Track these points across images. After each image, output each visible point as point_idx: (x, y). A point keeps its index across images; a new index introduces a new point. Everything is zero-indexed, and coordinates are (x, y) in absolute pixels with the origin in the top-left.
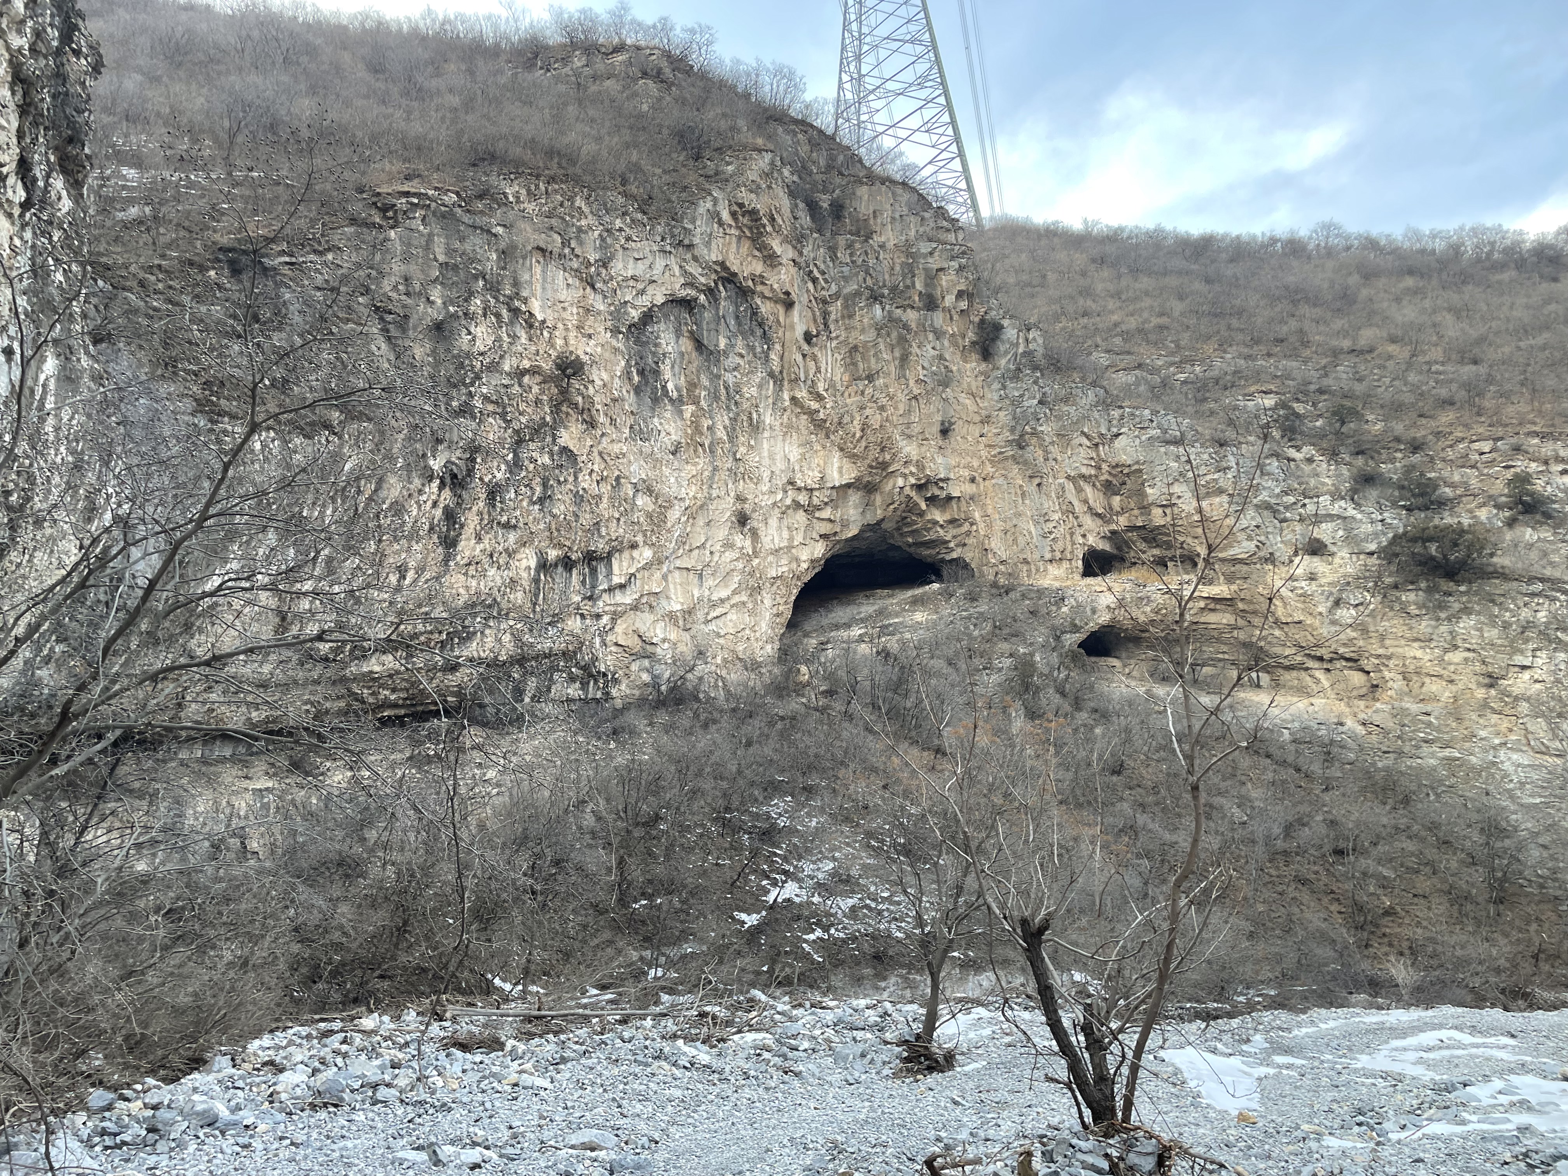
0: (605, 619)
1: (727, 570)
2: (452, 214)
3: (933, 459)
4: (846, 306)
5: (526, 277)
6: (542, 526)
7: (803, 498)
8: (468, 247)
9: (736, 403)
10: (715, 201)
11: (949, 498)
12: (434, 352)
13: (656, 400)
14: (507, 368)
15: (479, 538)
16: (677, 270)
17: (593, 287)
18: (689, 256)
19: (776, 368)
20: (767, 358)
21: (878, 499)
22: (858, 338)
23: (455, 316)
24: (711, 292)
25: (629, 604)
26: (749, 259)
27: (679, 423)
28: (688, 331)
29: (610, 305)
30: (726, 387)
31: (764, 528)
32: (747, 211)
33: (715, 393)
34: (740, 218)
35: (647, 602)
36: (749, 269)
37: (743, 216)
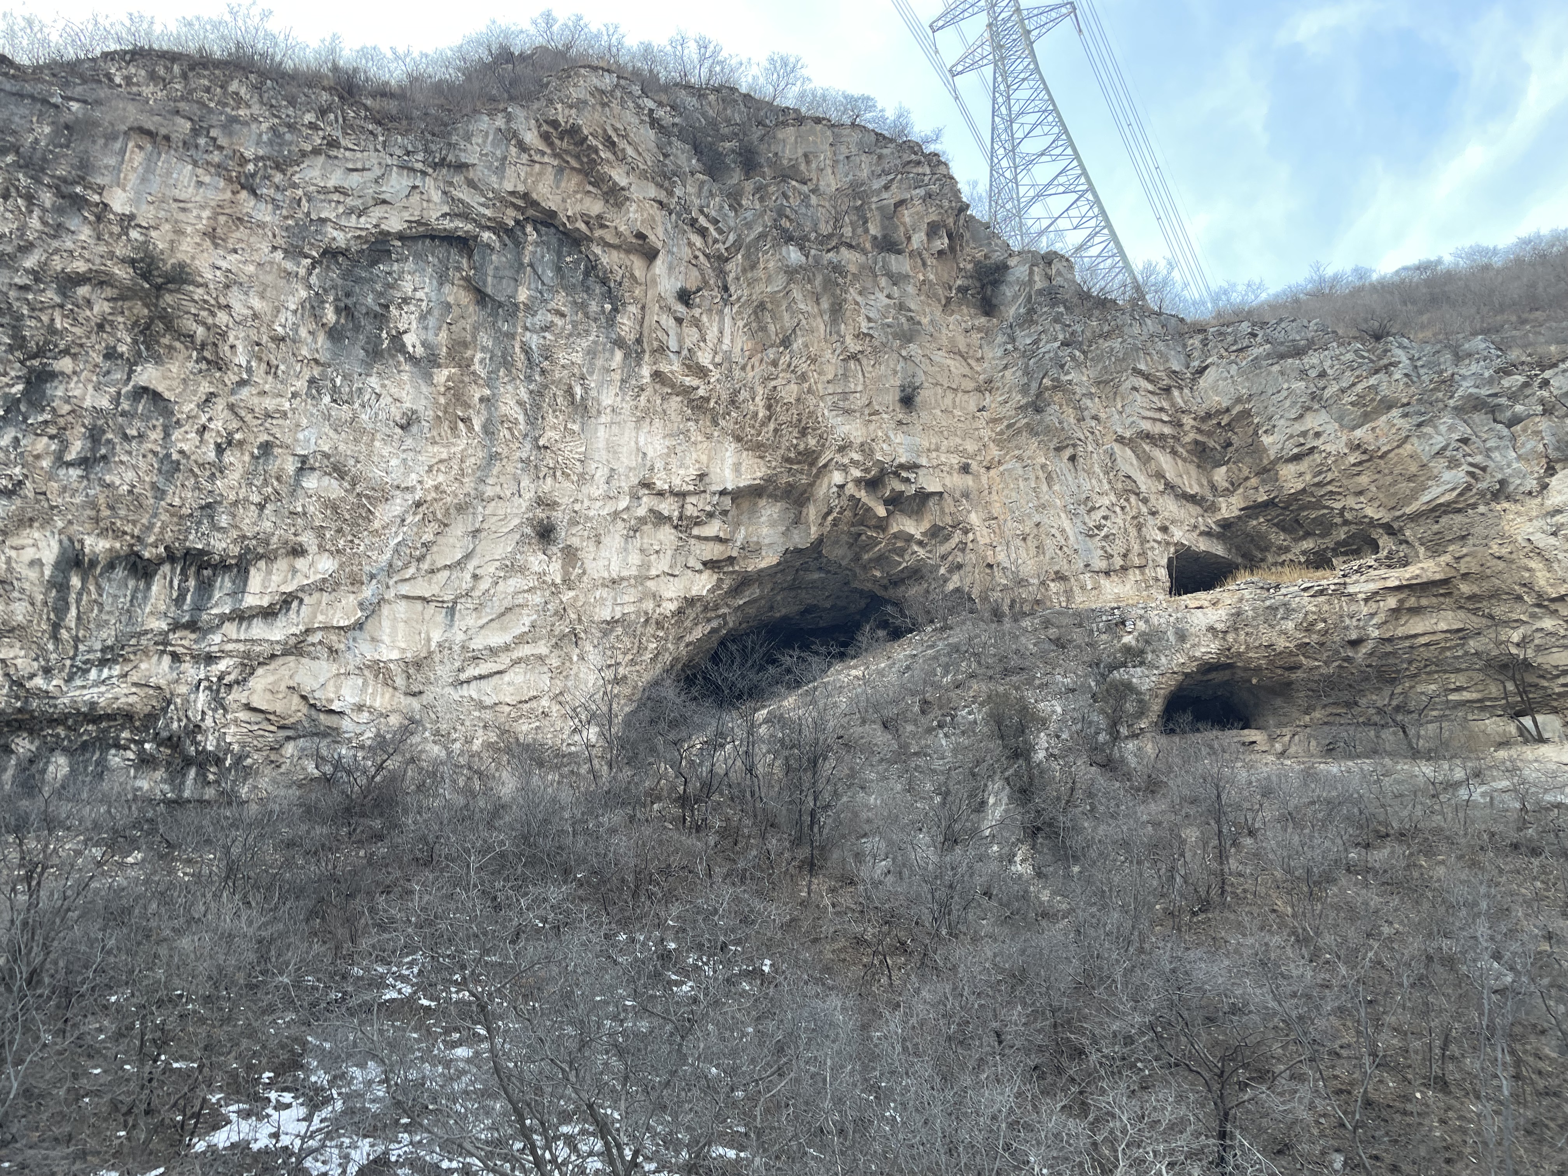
0: (226, 665)
1: (508, 603)
3: (887, 439)
4: (748, 258)
5: (109, 162)
6: (78, 499)
7: (668, 507)
9: (543, 372)
11: (923, 497)
13: (374, 354)
14: (32, 265)
16: (434, 194)
17: (253, 192)
18: (458, 179)
19: (630, 338)
20: (610, 320)
21: (812, 512)
22: (764, 291)
24: (507, 232)
25: (278, 642)
26: (579, 196)
27: (425, 389)
28: (462, 278)
29: (286, 218)
30: (527, 351)
31: (592, 549)
32: (566, 131)
33: (504, 356)
34: (557, 142)
35: (320, 642)
36: (578, 208)
37: (562, 139)
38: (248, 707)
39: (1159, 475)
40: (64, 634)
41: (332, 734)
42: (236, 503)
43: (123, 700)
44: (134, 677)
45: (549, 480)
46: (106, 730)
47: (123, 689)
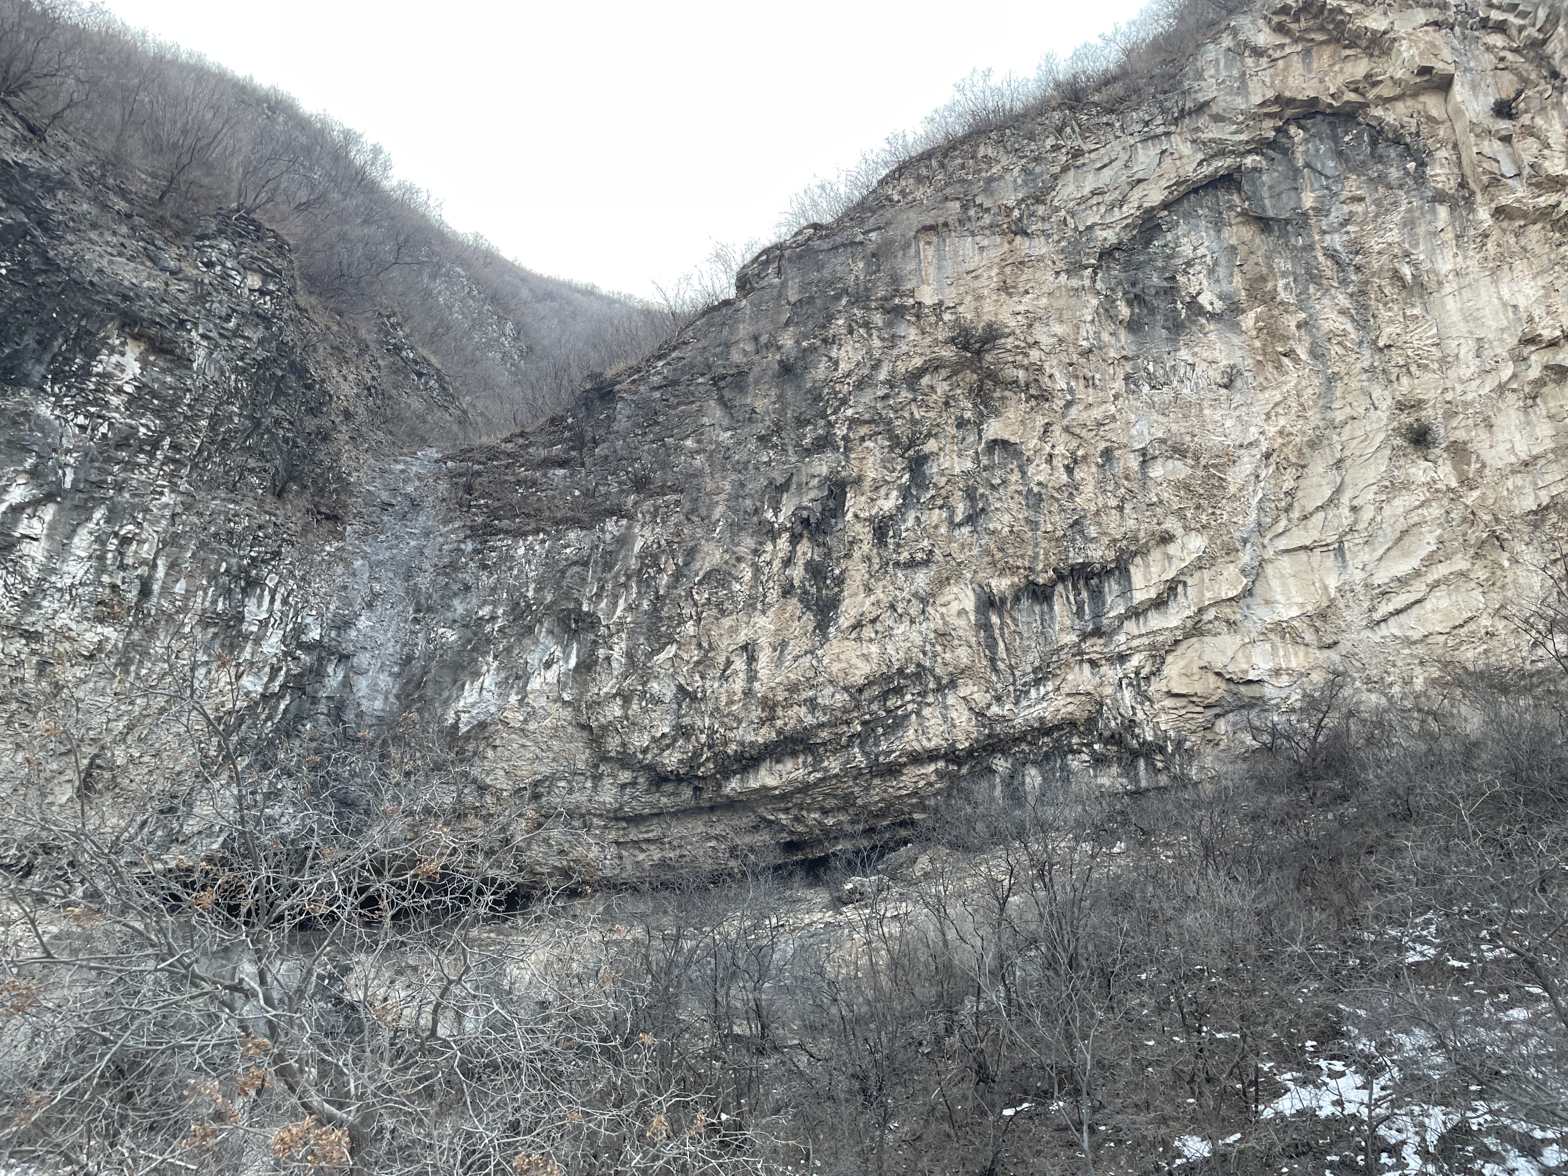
0: (1137, 660)
5: (911, 266)
6: (976, 551)
8: (828, 272)
12: (781, 396)
14: (886, 378)
15: (869, 590)
16: (1184, 148)
17: (1025, 234)
18: (1204, 121)
20: (1419, 178)
23: (811, 349)
24: (1268, 145)
25: (1177, 628)
26: (1337, 68)
27: (1236, 340)
28: (1239, 215)
29: (1059, 242)
31: (1484, 434)
32: (1300, 10)
33: (1308, 272)
34: (1294, 26)
35: (1216, 618)
36: (1340, 79)
37: (1297, 20)
38: (1170, 694)
40: (1001, 665)
41: (1258, 703)
42: (1097, 513)
43: (1063, 710)
44: (1066, 689)
45: (1405, 380)
46: (1058, 740)
47: (1061, 701)
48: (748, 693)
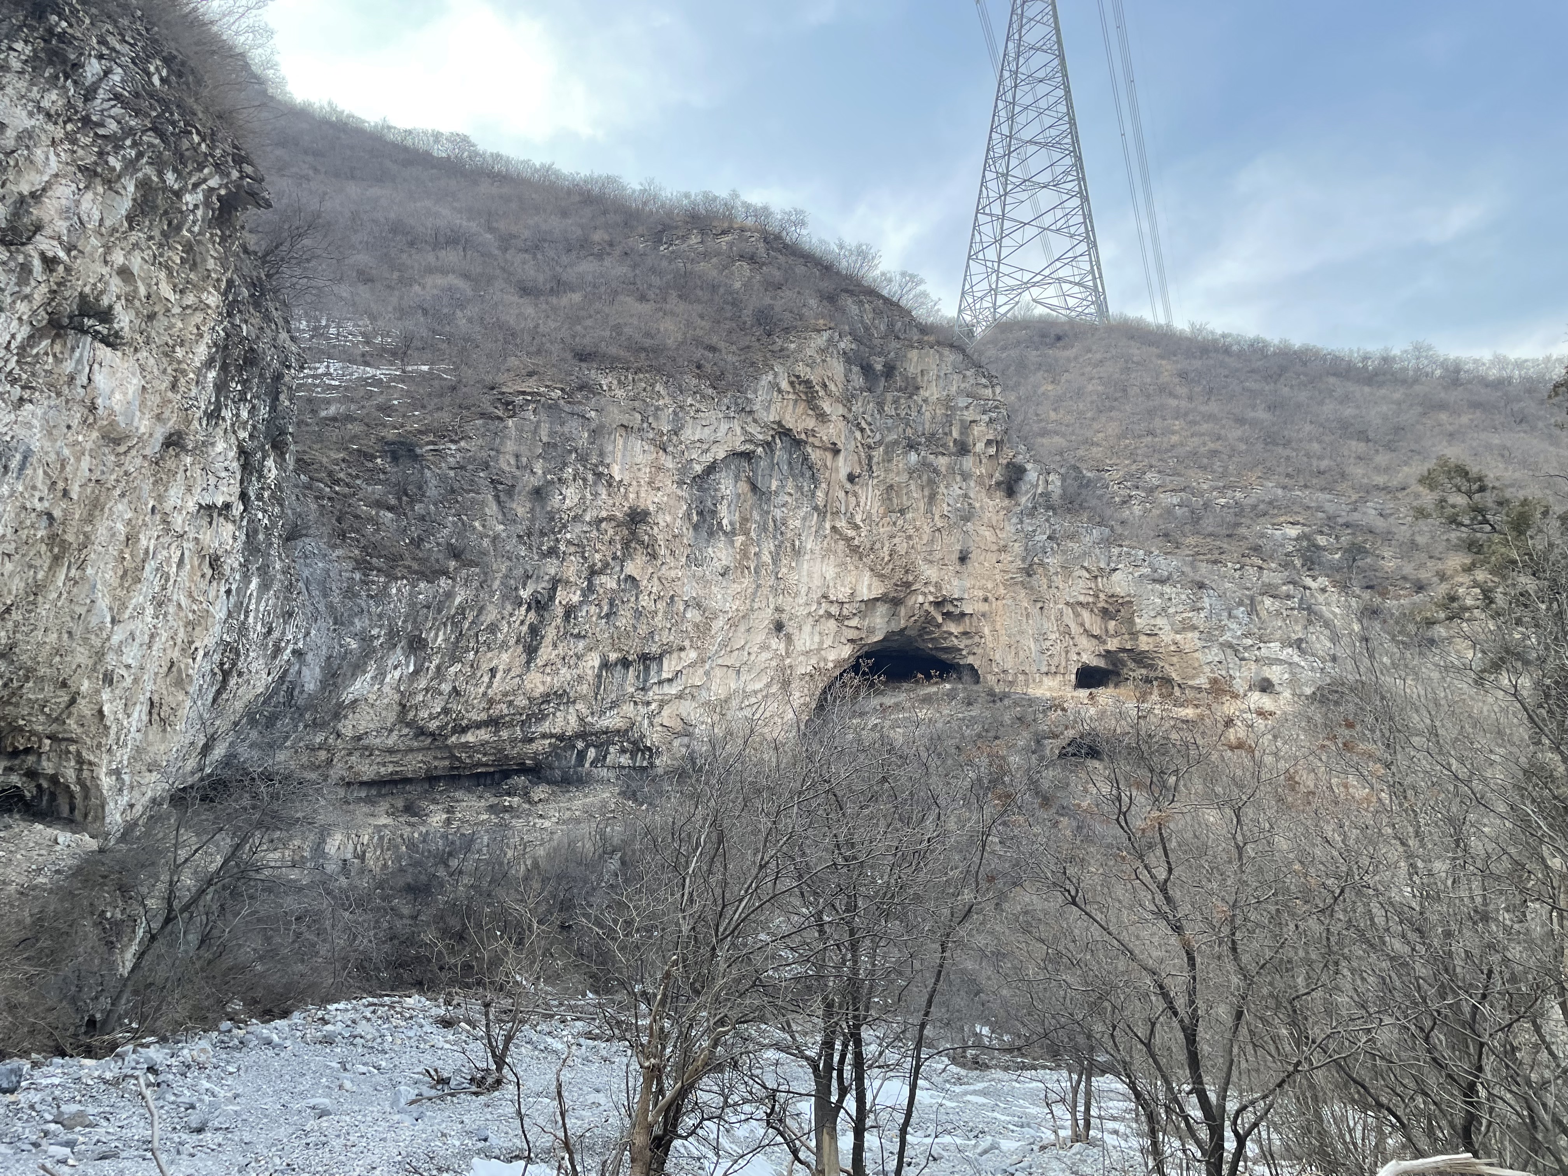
0: (654, 706)
1: (762, 666)
2: (556, 405)
3: (949, 582)
4: (886, 452)
5: (610, 448)
6: (606, 635)
7: (834, 610)
8: (566, 429)
9: (782, 533)
10: (776, 375)
11: (963, 615)
12: (532, 510)
13: (711, 534)
14: (588, 519)
15: (555, 646)
16: (738, 431)
17: (665, 450)
18: (750, 419)
19: (820, 503)
20: (813, 494)
21: (903, 611)
22: (894, 479)
23: (552, 482)
24: (768, 445)
25: (673, 694)
26: (803, 417)
27: (731, 551)
28: (747, 478)
29: (678, 463)
30: (774, 521)
31: (798, 633)
32: (803, 382)
33: (764, 525)
34: (797, 387)
35: (689, 693)
36: (803, 425)
37: (800, 386)
38: (661, 725)
39: (1082, 625)
40: (599, 697)
41: (691, 735)
42: (661, 629)
43: (617, 724)
44: (621, 714)
45: (781, 597)
46: (609, 737)
47: (618, 719)
48: (485, 694)
